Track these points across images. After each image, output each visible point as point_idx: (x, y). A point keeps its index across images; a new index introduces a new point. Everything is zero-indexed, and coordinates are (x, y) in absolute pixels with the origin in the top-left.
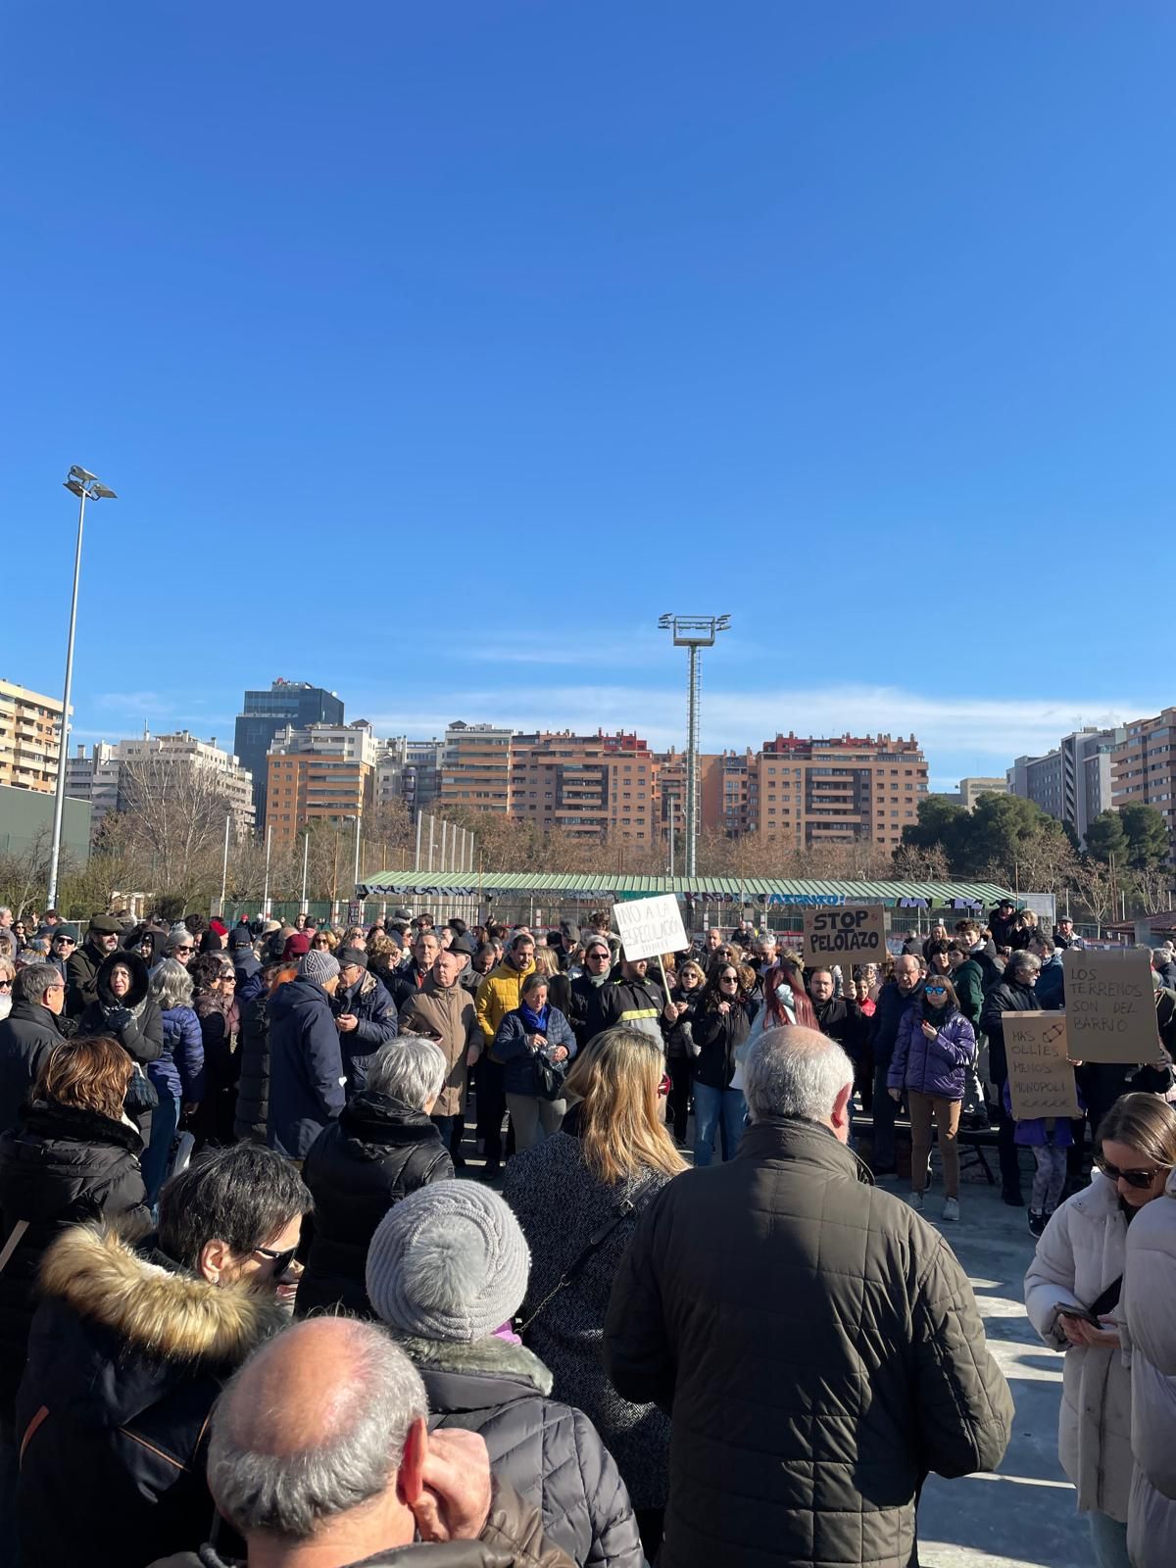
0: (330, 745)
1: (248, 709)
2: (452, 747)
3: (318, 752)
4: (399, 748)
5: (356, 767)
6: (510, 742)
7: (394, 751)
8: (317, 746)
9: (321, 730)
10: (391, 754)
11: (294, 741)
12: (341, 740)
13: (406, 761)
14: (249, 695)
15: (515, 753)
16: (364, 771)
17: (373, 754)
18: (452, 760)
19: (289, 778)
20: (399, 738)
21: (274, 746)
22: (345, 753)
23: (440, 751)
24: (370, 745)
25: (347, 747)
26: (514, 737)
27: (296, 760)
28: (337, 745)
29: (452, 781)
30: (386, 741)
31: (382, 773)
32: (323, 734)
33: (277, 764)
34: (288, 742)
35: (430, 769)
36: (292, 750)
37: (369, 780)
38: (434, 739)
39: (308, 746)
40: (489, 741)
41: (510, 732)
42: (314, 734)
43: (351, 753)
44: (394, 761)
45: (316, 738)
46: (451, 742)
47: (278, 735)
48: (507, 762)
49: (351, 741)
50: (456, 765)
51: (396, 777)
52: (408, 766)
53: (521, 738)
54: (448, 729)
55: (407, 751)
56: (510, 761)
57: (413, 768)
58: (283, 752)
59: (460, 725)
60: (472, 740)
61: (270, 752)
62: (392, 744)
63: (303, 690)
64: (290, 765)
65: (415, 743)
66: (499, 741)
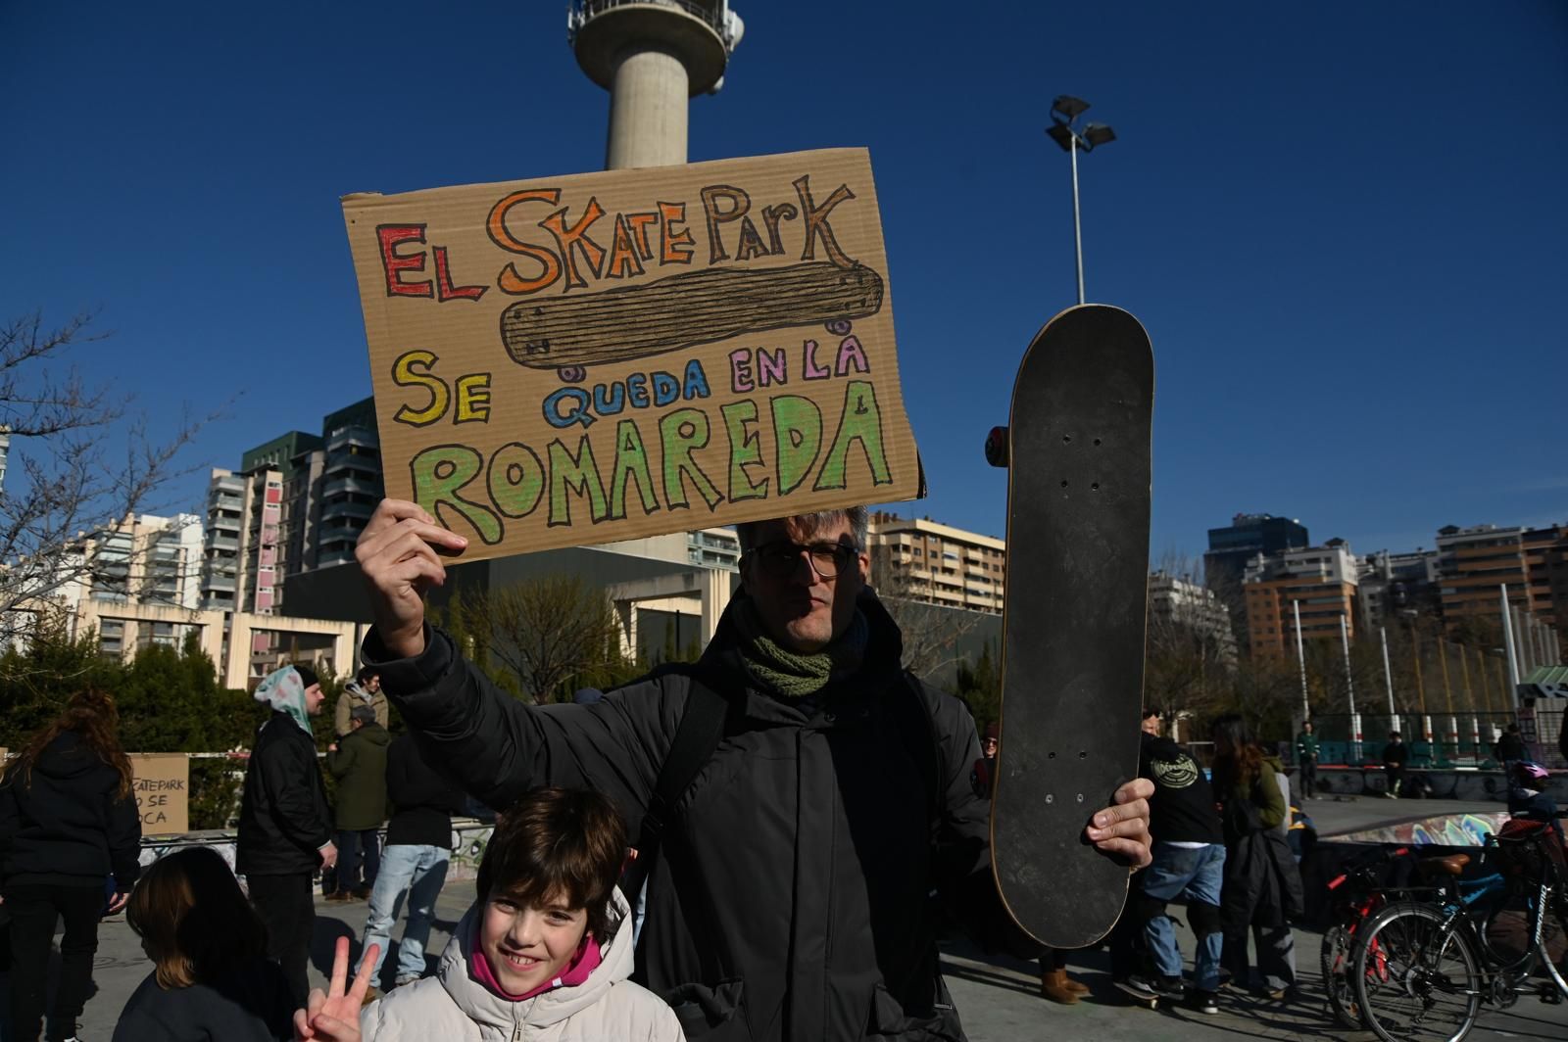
0: (1306, 567)
1: (1213, 546)
2: (1446, 554)
3: (1294, 576)
4: (1380, 563)
5: (1337, 587)
6: (1520, 539)
7: (1375, 567)
8: (1293, 569)
9: (1292, 554)
10: (1372, 570)
11: (1267, 567)
12: (1316, 561)
13: (1391, 576)
14: (1212, 533)
15: (1530, 553)
16: (1347, 592)
17: (1354, 571)
18: (1450, 568)
19: (1269, 604)
20: (1378, 553)
21: (1248, 575)
22: (1323, 573)
23: (1430, 561)
24: (1348, 562)
25: (1323, 567)
26: (1524, 534)
27: (1272, 586)
28: (1312, 567)
29: (1452, 591)
30: (1364, 558)
31: (1366, 591)
32: (1296, 557)
33: (1254, 592)
34: (1262, 569)
35: (1421, 582)
36: (1267, 576)
37: (1355, 601)
38: (1420, 549)
39: (1281, 571)
40: (1491, 543)
41: (1518, 529)
42: (1287, 558)
43: (1329, 573)
44: (1378, 577)
45: (1290, 562)
46: (1444, 548)
47: (1250, 563)
48: (1520, 563)
49: (1328, 560)
50: (1456, 572)
51: (1382, 595)
52: (1394, 581)
53: (1531, 535)
54: (1439, 535)
55: (1390, 565)
56: (1524, 563)
57: (1399, 584)
58: (1258, 580)
59: (1450, 530)
60: (1471, 544)
61: (1245, 581)
62: (1371, 560)
63: (1264, 521)
64: (1267, 592)
65: (1398, 557)
66: (1505, 541)
